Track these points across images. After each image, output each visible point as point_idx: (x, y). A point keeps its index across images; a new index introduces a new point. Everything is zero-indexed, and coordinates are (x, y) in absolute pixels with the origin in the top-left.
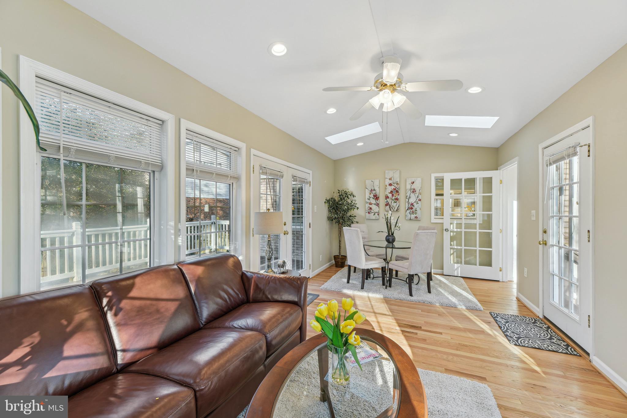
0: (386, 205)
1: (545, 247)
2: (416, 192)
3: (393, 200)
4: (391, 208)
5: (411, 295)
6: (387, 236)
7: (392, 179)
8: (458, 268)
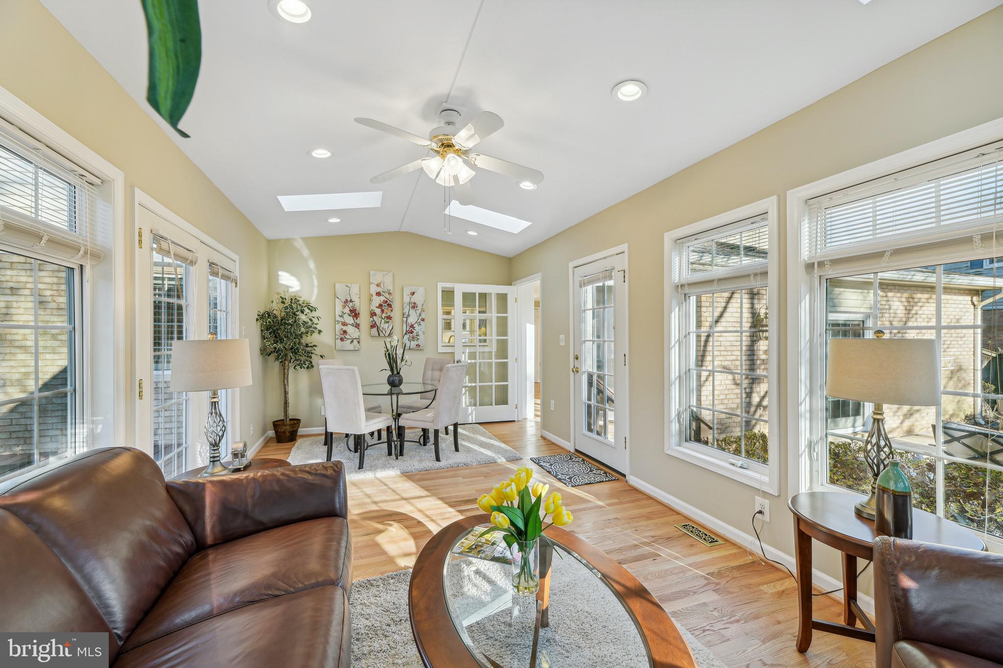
0: (371, 326)
1: (577, 375)
2: (417, 307)
3: (382, 318)
4: (380, 331)
5: (438, 459)
6: (390, 376)
7: (382, 285)
8: (472, 412)
